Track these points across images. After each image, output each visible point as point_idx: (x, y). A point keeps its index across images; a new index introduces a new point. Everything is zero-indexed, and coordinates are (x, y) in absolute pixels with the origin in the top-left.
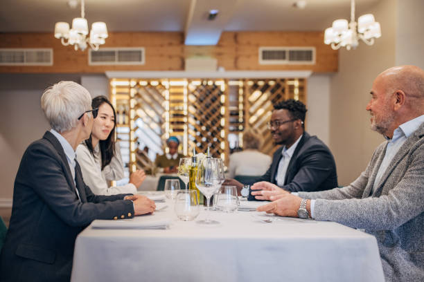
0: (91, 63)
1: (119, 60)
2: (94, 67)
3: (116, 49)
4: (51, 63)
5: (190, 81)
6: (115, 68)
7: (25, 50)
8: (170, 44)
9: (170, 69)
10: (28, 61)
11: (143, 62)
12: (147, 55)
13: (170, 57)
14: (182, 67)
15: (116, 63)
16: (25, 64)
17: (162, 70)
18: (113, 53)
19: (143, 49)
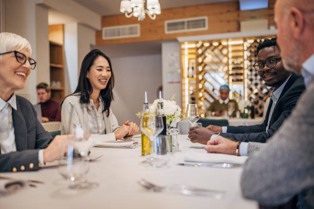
0: (167, 32)
1: (188, 28)
2: (169, 35)
3: (185, 20)
4: (138, 35)
5: (245, 40)
6: (185, 34)
7: (120, 27)
8: (228, 11)
9: (229, 31)
10: (123, 35)
11: (206, 28)
12: (209, 22)
13: (228, 22)
14: (239, 29)
15: (186, 30)
16: (121, 37)
17: (222, 32)
18: (183, 23)
19: (206, 18)
